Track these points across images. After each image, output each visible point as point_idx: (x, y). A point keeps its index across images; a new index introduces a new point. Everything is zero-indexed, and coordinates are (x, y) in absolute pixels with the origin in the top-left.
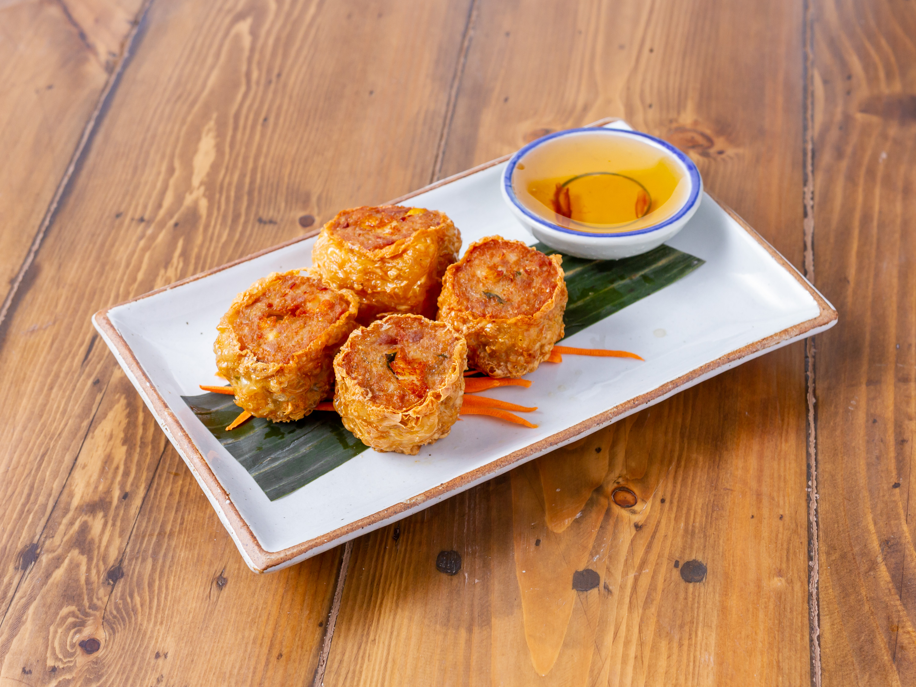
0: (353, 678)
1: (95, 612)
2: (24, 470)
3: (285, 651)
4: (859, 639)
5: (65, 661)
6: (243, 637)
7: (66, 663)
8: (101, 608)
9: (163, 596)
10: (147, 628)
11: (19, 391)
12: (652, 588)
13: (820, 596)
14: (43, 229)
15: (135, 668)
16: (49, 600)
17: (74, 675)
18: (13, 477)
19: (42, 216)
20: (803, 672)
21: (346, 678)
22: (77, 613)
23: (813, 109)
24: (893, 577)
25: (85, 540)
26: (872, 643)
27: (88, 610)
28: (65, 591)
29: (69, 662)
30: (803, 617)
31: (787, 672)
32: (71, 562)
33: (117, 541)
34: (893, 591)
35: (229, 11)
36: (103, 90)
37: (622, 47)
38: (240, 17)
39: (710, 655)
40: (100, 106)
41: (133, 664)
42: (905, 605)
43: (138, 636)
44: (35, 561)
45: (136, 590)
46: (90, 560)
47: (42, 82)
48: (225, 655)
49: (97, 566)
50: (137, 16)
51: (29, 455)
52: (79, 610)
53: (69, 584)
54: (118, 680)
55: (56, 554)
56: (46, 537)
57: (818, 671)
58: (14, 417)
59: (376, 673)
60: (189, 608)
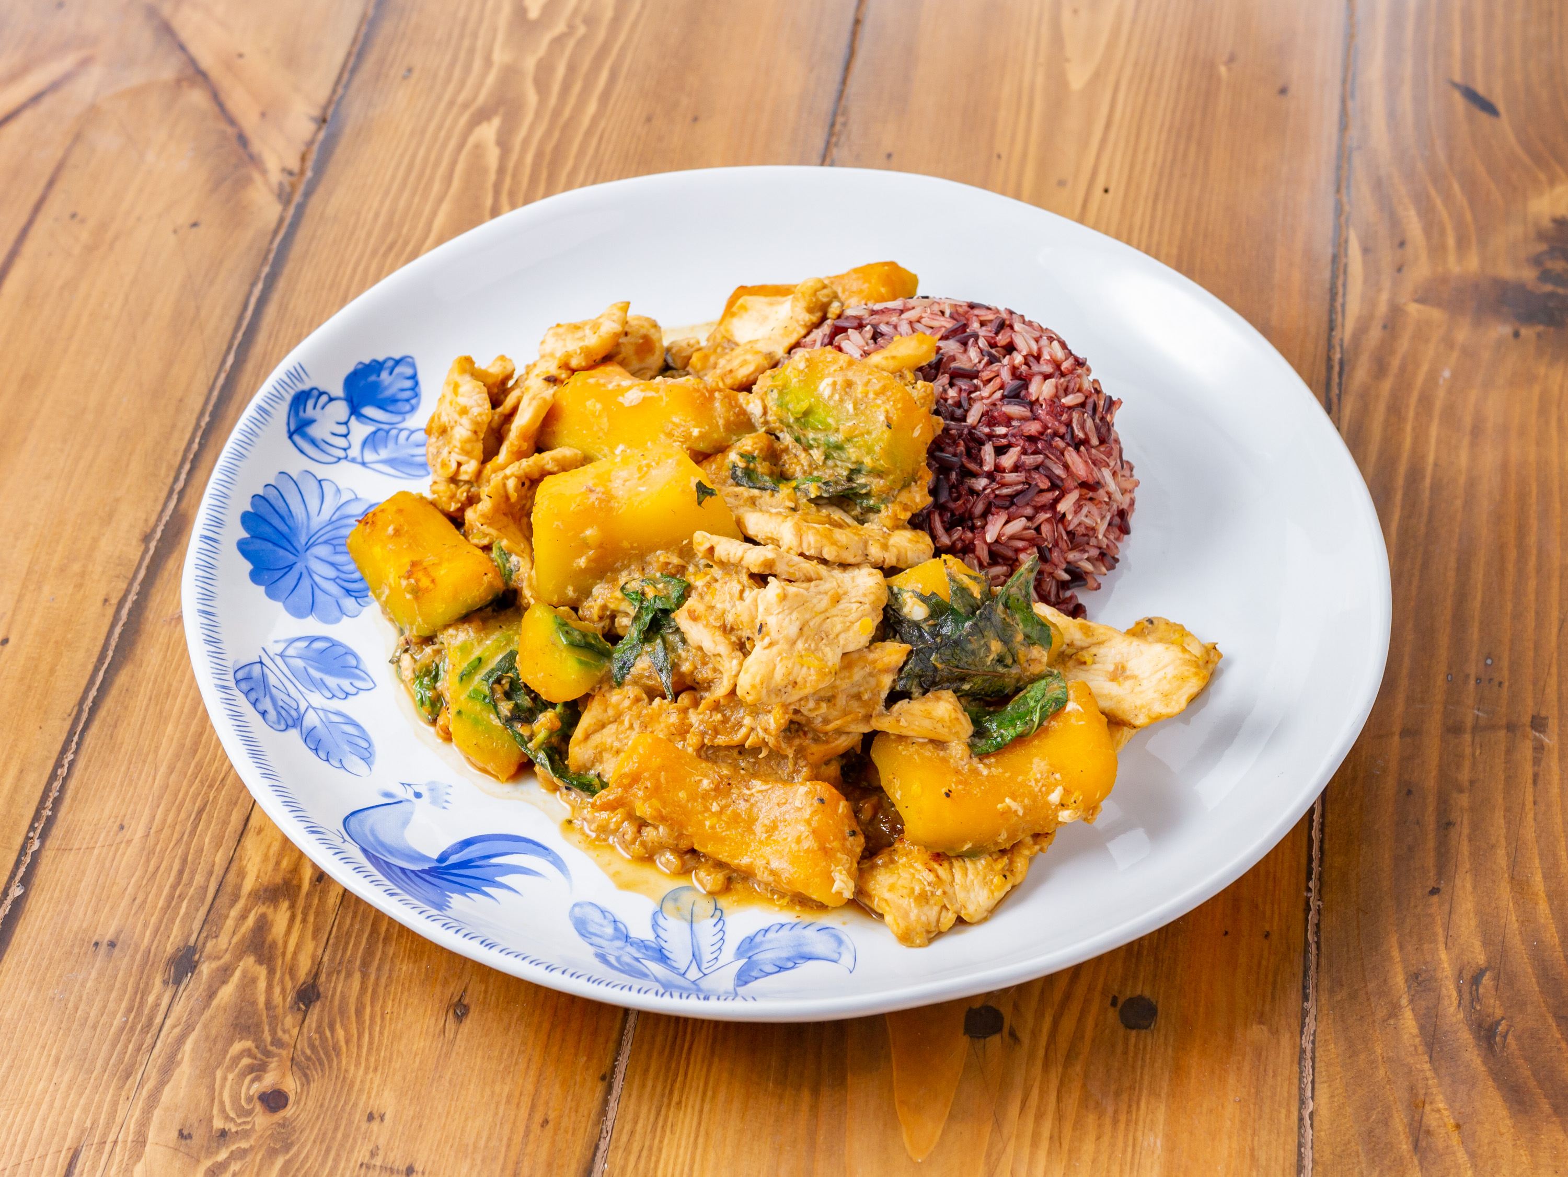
0: (649, 1157)
1: (280, 1051)
2: (172, 834)
3: (552, 1116)
4: (1368, 1118)
5: (239, 1121)
6: (493, 1093)
7: (240, 1124)
8: (288, 1045)
9: (378, 1029)
10: (354, 1076)
11: (161, 712)
12: (1078, 1034)
13: (1317, 1055)
14: (191, 454)
15: (339, 1136)
16: (214, 1032)
17: (252, 1142)
18: (156, 844)
19: (187, 436)
20: (1287, 1165)
21: (639, 1157)
22: (255, 1051)
23: (1344, 295)
24: (1422, 1028)
25: (263, 943)
26: (1386, 1124)
27: (270, 1048)
28: (237, 1018)
29: (244, 1123)
30: (1290, 1084)
31: (1264, 1163)
32: (244, 974)
33: (309, 946)
34: (1421, 1049)
35: (466, 106)
36: (276, 232)
37: (1061, 183)
38: (482, 116)
39: (1156, 1137)
40: (271, 257)
41: (336, 1129)
42: (1435, 1070)
43: (342, 1088)
44: (193, 973)
45: (338, 1020)
46: (271, 972)
47: (183, 216)
48: (467, 1119)
49: (282, 981)
50: (325, 108)
51: (179, 811)
52: (257, 1047)
53: (241, 1008)
54: (315, 1151)
55: (222, 961)
56: (207, 937)
57: (1308, 1163)
58: (156, 751)
59: (682, 1151)
60: (415, 1048)
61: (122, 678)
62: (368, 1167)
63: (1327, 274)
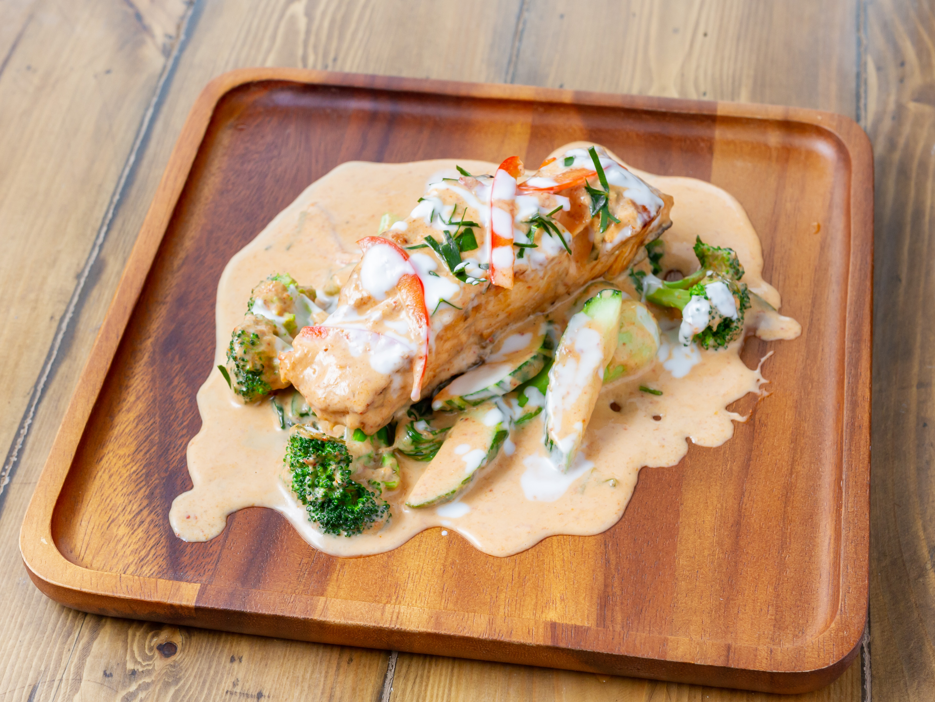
3: (355, 656)
5: (144, 664)
14: (107, 221)
15: (212, 673)
17: (153, 678)
19: (105, 209)
23: (866, 98)
26: (921, 651)
29: (148, 665)
36: (161, 75)
37: (676, 31)
40: (158, 91)
41: (209, 668)
43: (213, 640)
47: (100, 66)
54: (196, 683)
57: (868, 677)
61: (63, 369)
62: (231, 693)
63: (853, 85)
